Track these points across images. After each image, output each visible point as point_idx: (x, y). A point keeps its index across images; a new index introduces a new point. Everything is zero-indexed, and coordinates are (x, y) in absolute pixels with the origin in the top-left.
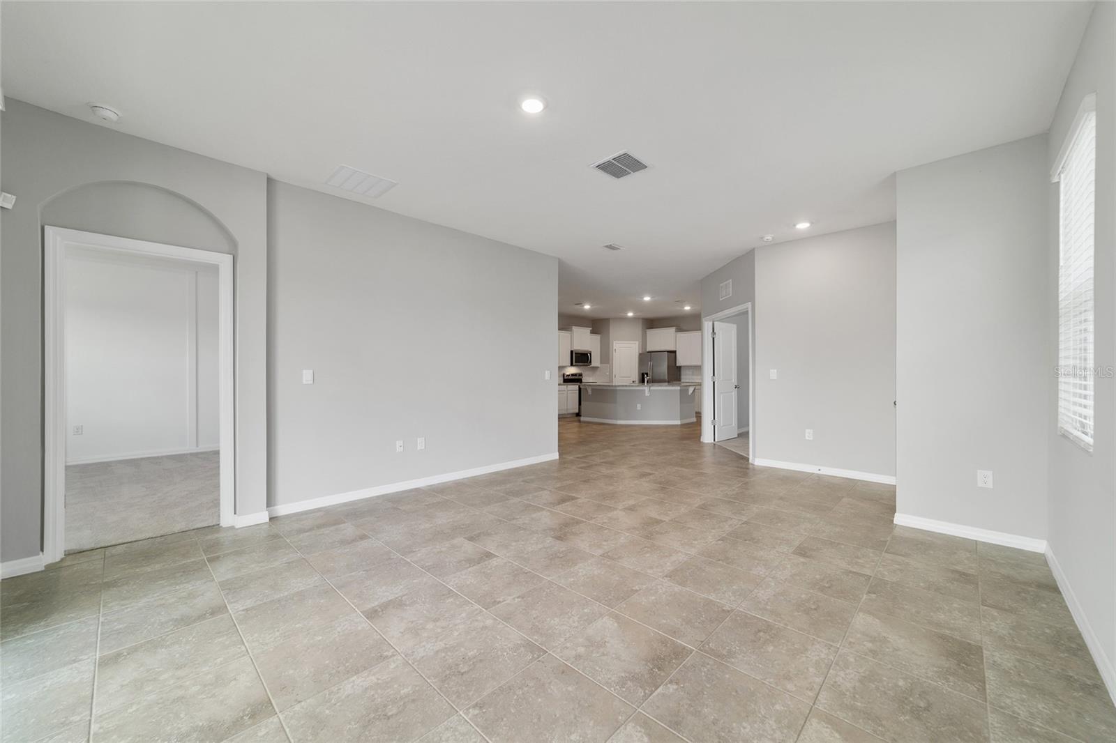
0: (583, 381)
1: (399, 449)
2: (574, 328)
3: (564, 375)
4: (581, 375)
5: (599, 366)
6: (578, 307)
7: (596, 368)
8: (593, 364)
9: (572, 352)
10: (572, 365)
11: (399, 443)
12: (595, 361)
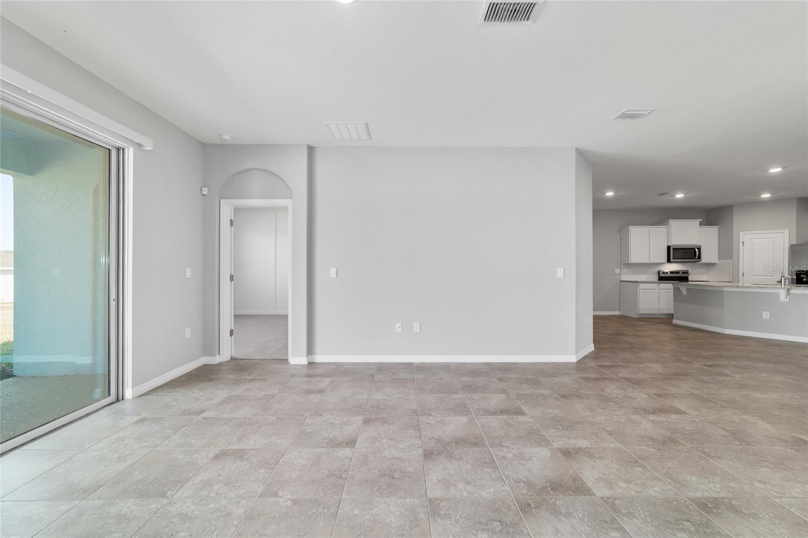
0: (689, 279)
1: (398, 330)
2: (672, 222)
3: (659, 272)
4: (686, 272)
5: (717, 262)
6: (664, 197)
7: (710, 265)
8: (704, 259)
9: (669, 248)
10: (669, 261)
11: (398, 325)
12: (708, 256)
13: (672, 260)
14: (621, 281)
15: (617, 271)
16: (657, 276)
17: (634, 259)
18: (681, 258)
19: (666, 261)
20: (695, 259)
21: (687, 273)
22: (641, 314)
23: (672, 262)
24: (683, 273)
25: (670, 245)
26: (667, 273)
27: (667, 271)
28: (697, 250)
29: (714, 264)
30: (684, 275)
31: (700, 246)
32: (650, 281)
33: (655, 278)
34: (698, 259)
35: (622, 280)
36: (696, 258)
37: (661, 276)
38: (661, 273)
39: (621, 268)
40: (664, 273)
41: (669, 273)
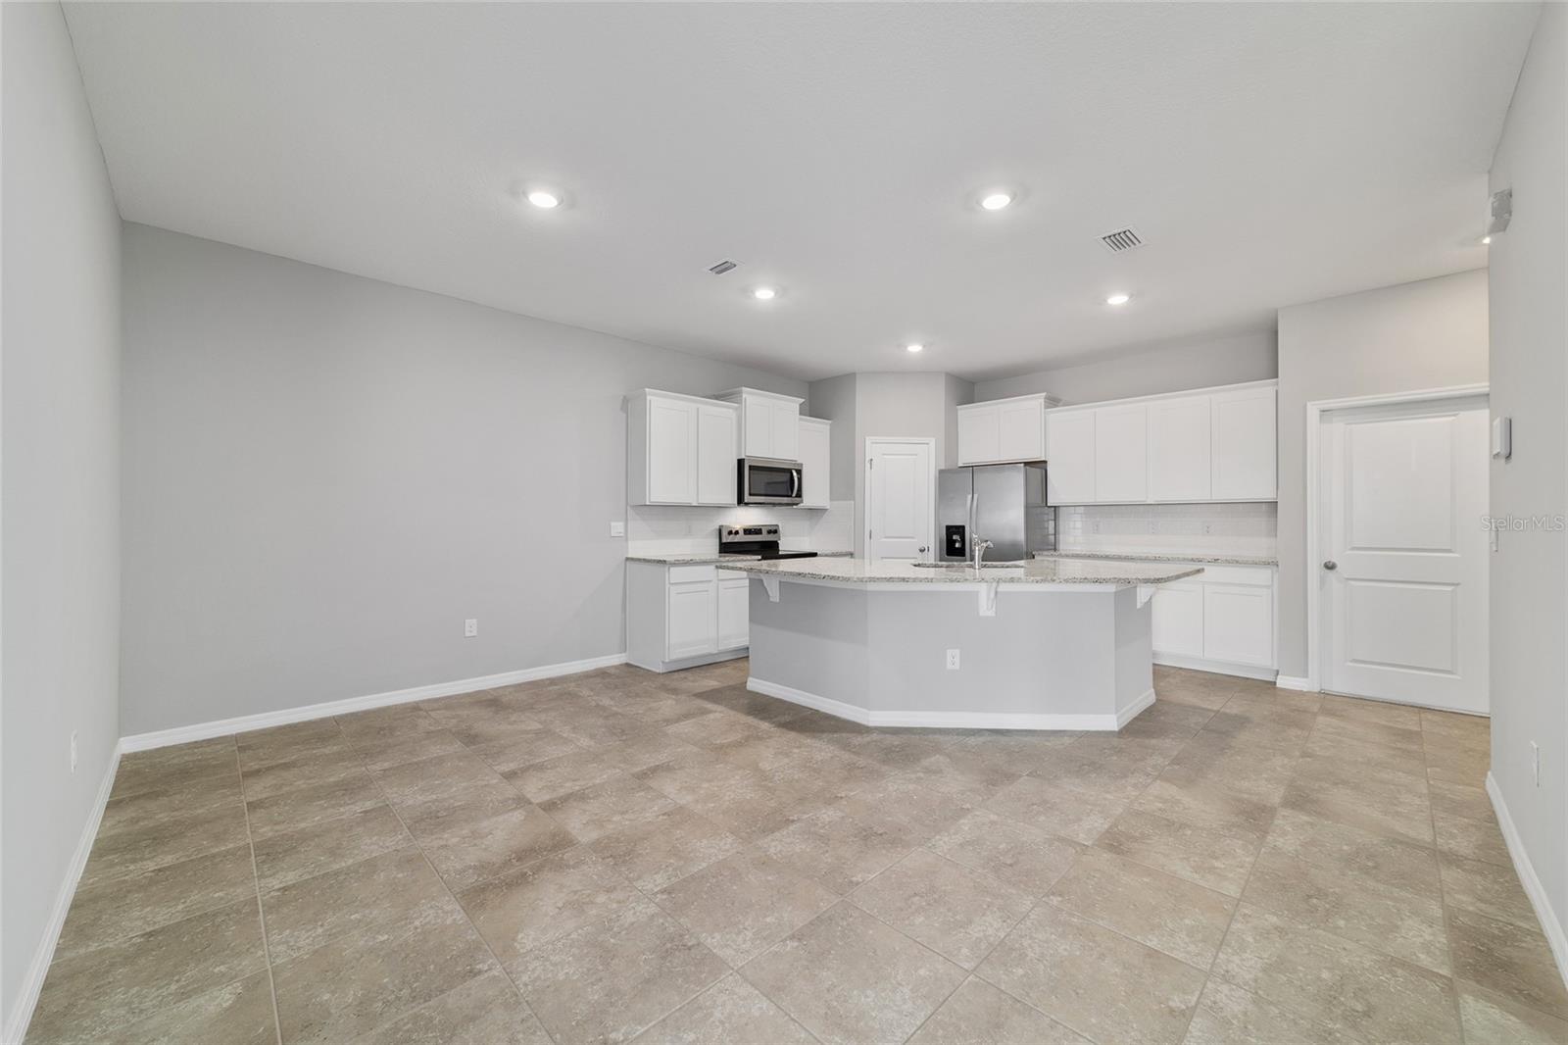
13: (747, 498)
14: (627, 559)
15: (617, 527)
16: (718, 540)
17: (658, 494)
18: (763, 492)
19: (736, 502)
20: (791, 496)
21: (775, 532)
22: (675, 661)
23: (747, 504)
24: (769, 532)
25: (743, 457)
26: (737, 533)
27: (737, 527)
28: (795, 474)
29: (822, 511)
30: (771, 538)
31: (802, 465)
32: (697, 558)
33: (711, 549)
34: (796, 496)
35: (630, 556)
36: (794, 495)
37: (724, 540)
38: (725, 533)
39: (627, 520)
40: (730, 533)
41: (741, 532)
